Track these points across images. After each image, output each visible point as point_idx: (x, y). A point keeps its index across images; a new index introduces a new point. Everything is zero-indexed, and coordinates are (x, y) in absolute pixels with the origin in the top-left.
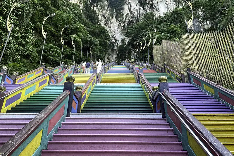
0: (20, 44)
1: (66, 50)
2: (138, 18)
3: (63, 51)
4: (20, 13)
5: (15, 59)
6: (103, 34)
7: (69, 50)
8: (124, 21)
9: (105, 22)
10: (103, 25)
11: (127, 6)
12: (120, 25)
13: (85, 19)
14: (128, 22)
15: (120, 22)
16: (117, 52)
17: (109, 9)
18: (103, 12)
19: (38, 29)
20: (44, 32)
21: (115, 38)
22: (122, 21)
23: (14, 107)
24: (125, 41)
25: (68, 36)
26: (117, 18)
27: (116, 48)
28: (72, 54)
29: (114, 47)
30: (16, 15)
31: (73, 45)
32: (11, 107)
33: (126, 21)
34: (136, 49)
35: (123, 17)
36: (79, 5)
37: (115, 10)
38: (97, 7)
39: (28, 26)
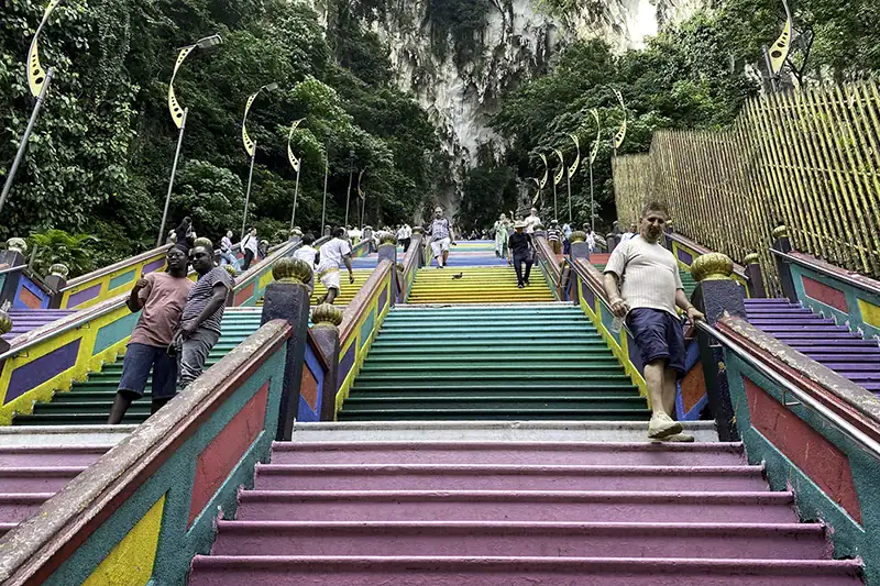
0: (84, 160)
1: (264, 185)
2: (540, 62)
3: (252, 187)
4: (83, 43)
5: (62, 219)
6: (409, 125)
7: (275, 186)
8: (487, 74)
9: (414, 79)
10: (405, 88)
11: (499, 14)
12: (471, 89)
13: (336, 64)
14: (505, 77)
15: (470, 76)
16: (462, 194)
17: (427, 29)
18: (406, 42)
19: (155, 104)
20: (177, 106)
21: (451, 138)
22: (478, 72)
23: (47, 400)
24: (492, 151)
25: (274, 131)
26: (459, 63)
27: (456, 178)
28: (288, 200)
29: (449, 175)
30: (69, 49)
31: (293, 163)
32: (34, 402)
33: (495, 75)
34: (536, 180)
35: (483, 59)
36: (314, 10)
37: (453, 32)
38: (382, 19)
39: (113, 91)
